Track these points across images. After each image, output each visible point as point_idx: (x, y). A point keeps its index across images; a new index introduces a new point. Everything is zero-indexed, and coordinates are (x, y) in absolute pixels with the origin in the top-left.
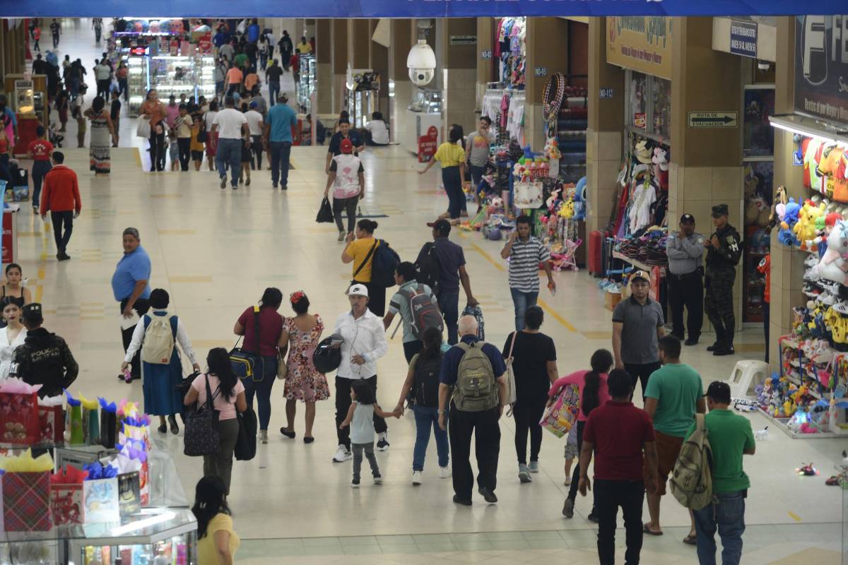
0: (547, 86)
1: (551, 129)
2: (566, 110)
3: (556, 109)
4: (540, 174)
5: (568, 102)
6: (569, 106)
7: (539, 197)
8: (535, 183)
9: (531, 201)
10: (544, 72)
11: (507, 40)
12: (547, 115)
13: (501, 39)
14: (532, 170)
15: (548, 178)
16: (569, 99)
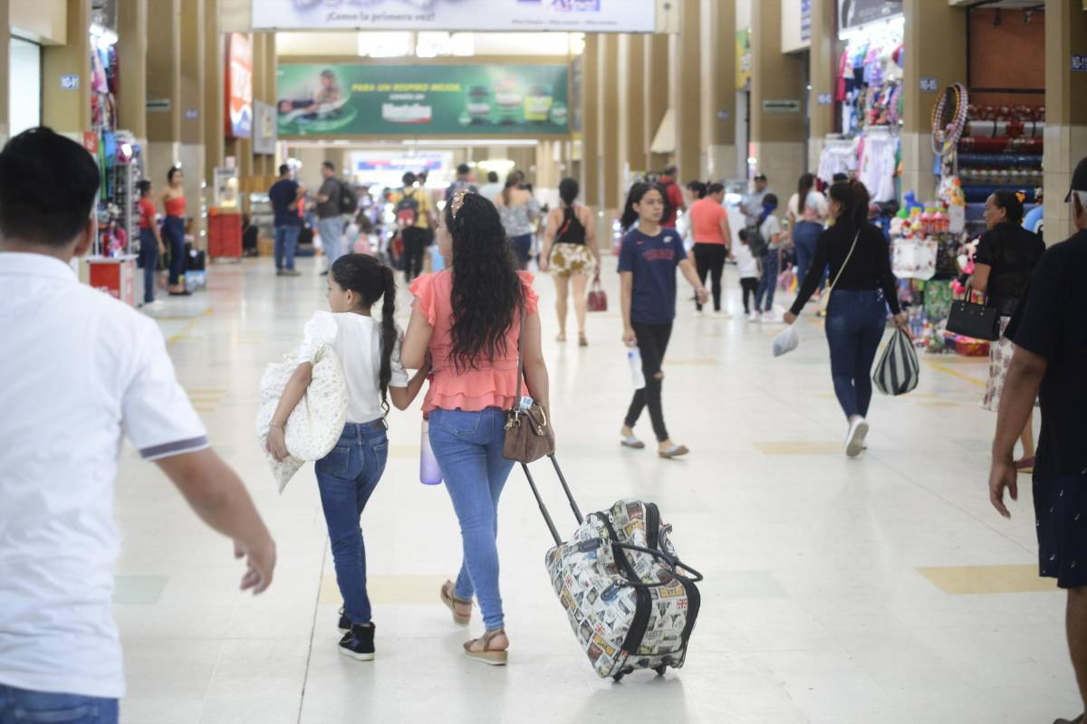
0: (938, 104)
1: (950, 165)
2: (968, 140)
3: (956, 136)
4: (937, 227)
5: (969, 128)
6: (972, 133)
7: (930, 263)
8: (927, 242)
9: (918, 268)
10: (933, 84)
11: (859, 72)
12: (939, 146)
13: (848, 74)
14: (924, 221)
15: (949, 233)
16: (973, 124)
